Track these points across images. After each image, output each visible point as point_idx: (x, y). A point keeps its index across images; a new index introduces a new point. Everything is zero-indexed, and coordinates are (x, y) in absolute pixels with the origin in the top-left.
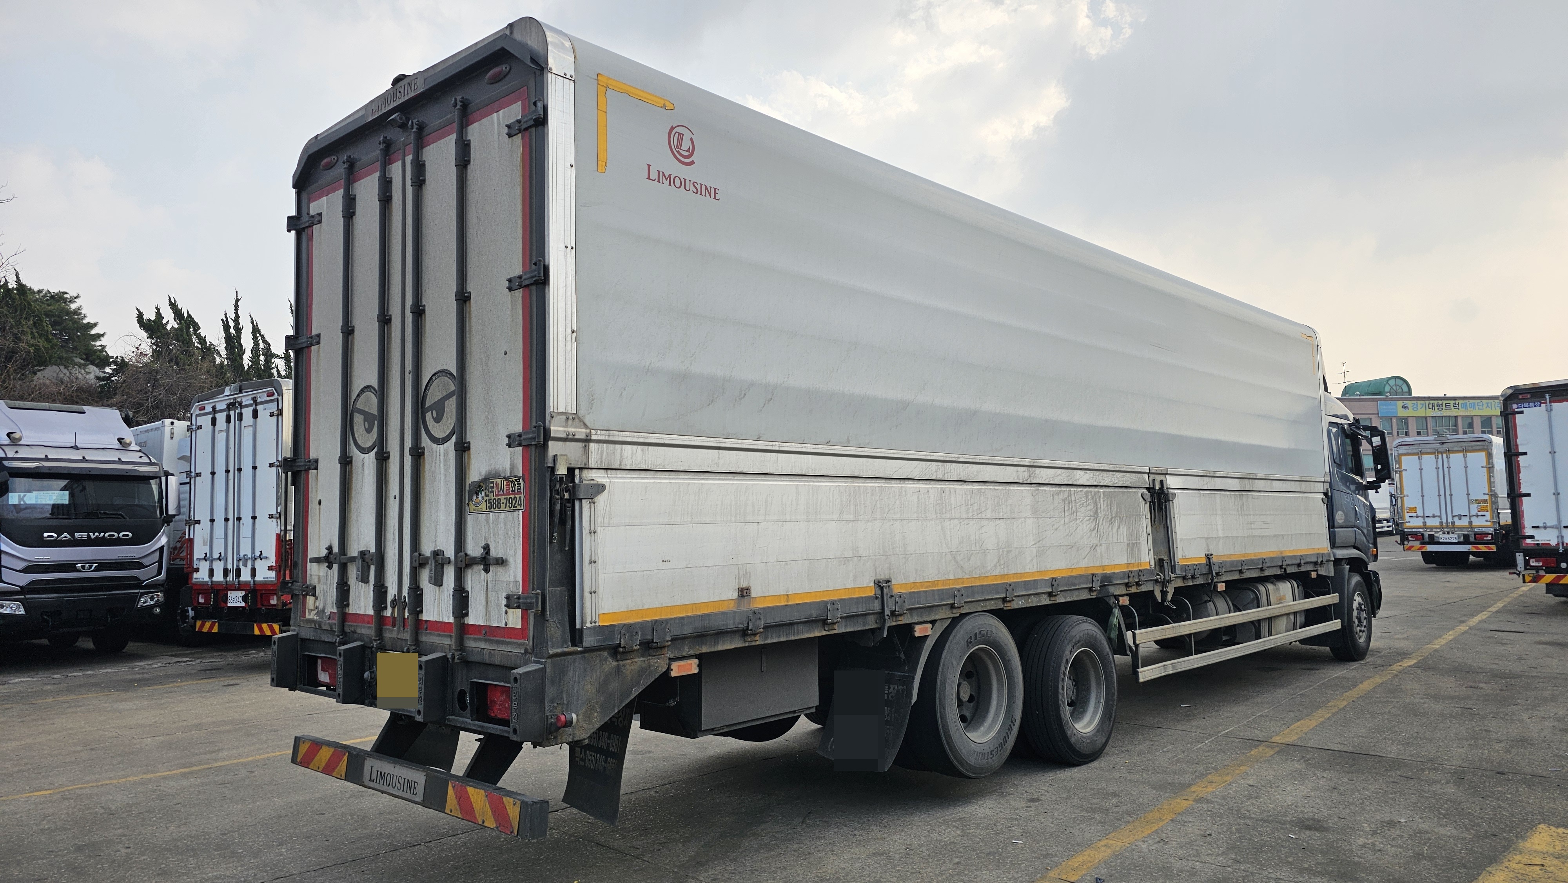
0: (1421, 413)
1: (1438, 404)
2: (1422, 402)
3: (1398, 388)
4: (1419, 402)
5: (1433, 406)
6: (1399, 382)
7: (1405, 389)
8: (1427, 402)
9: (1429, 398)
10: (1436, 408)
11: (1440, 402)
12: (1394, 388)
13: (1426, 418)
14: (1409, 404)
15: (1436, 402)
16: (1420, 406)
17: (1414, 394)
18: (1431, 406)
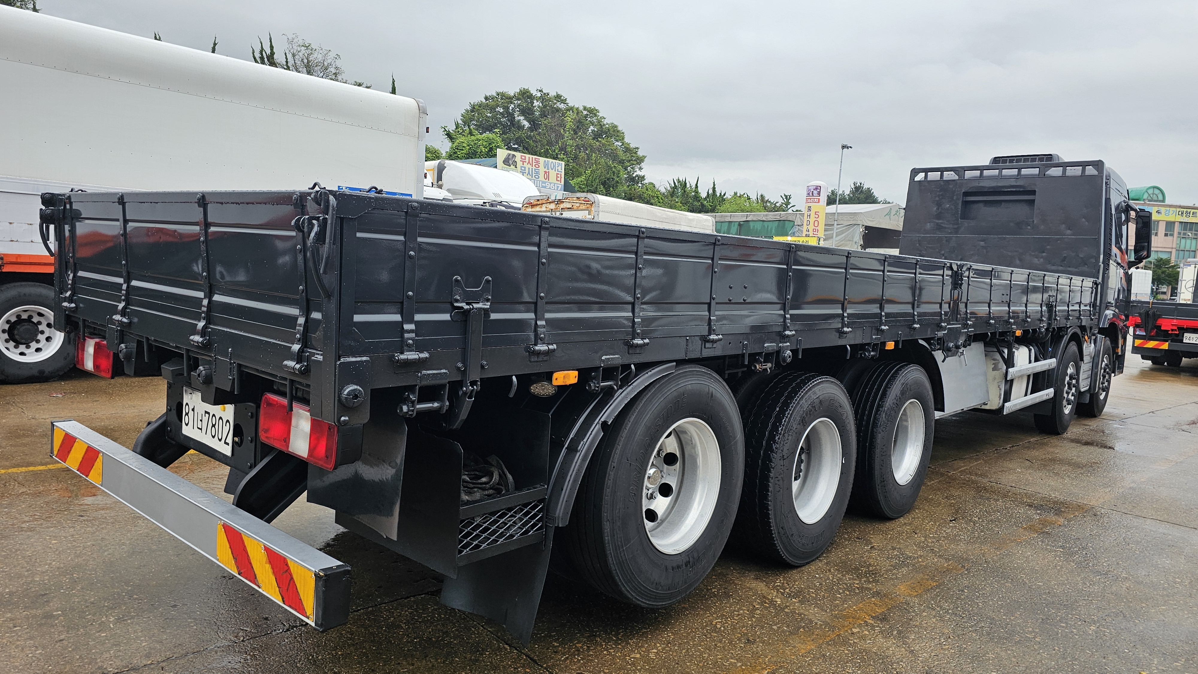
0: (1171, 218)
1: (1187, 212)
2: (1174, 209)
3: (1154, 196)
4: (1171, 209)
5: (1182, 213)
6: (1157, 191)
7: (1161, 198)
8: (1178, 210)
9: (1180, 207)
10: (1184, 215)
11: (1189, 210)
12: (1152, 196)
13: (1174, 223)
14: (1163, 210)
15: (1185, 210)
16: (1171, 212)
17: (1168, 202)
18: (1180, 213)
